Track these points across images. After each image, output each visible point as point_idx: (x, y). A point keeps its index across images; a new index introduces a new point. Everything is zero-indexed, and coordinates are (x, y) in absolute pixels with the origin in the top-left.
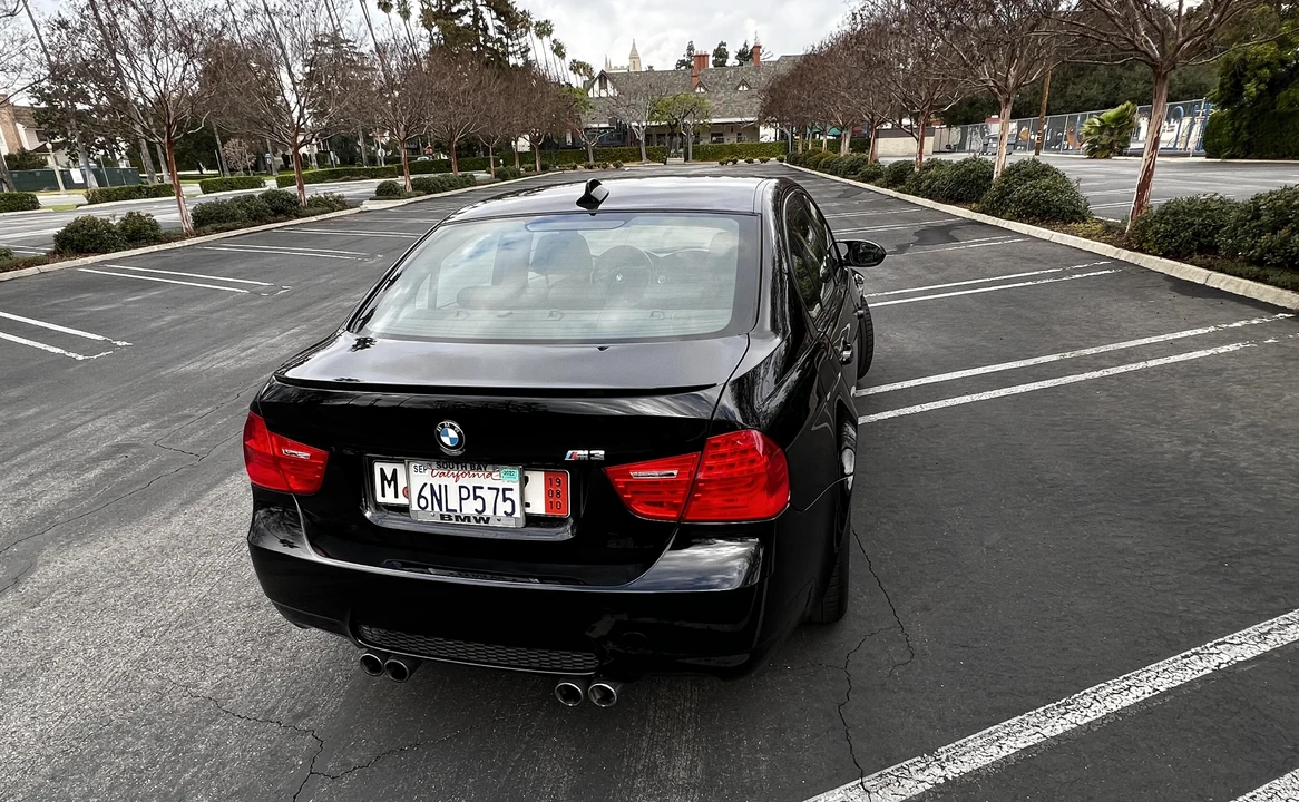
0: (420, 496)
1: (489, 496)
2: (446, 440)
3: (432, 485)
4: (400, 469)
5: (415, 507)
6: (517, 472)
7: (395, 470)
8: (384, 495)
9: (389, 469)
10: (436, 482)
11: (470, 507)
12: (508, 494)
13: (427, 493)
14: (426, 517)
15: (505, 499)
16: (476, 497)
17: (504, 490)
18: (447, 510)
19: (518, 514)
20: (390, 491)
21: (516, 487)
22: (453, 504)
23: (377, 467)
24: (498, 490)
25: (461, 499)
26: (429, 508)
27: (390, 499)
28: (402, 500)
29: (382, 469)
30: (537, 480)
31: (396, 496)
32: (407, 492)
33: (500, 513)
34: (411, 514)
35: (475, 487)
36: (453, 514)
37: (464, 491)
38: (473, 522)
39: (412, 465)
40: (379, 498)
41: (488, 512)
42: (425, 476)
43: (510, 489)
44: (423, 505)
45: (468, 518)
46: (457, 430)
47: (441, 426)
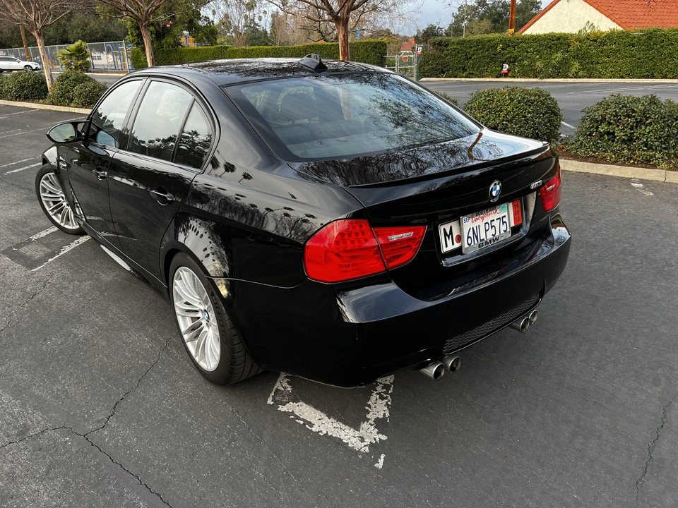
0: (468, 237)
1: (496, 223)
2: (494, 193)
3: (473, 228)
4: (454, 225)
5: (466, 245)
6: (506, 205)
7: (451, 227)
8: (447, 246)
9: (447, 227)
10: (475, 225)
11: (490, 234)
13: (471, 235)
14: (471, 248)
15: (503, 223)
16: (492, 227)
17: (503, 217)
18: (481, 240)
19: (509, 229)
20: (449, 242)
21: (506, 214)
22: (483, 237)
23: (441, 229)
24: (500, 218)
25: (486, 231)
26: (473, 244)
27: (451, 247)
28: (457, 245)
29: (444, 229)
30: (511, 207)
31: (453, 244)
32: (459, 238)
33: (502, 232)
34: (463, 251)
35: (491, 221)
36: (484, 242)
37: (487, 225)
38: (492, 243)
39: (463, 219)
40: (444, 250)
41: (498, 234)
42: (469, 224)
43: (505, 216)
44: (470, 243)
45: (490, 240)
46: (500, 184)
47: (495, 185)
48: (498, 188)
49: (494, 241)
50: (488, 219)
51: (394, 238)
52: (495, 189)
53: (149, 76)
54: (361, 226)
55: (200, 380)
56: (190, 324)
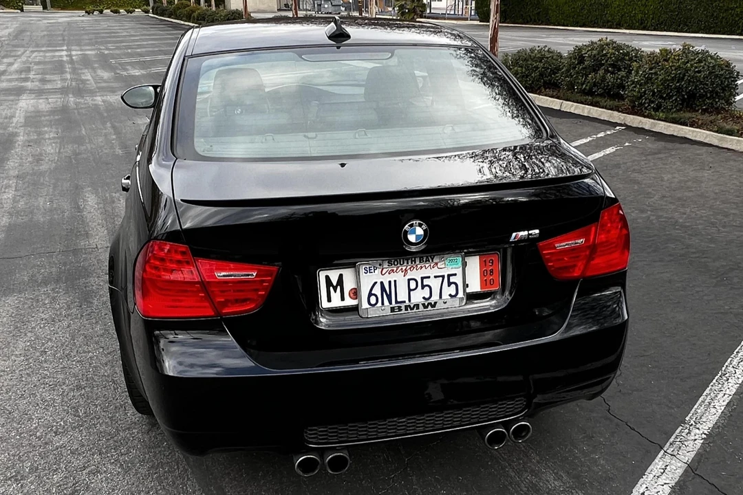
0: (370, 294)
1: (435, 284)
2: (412, 238)
3: (382, 283)
4: (348, 275)
5: (365, 305)
6: (460, 259)
7: (341, 276)
8: (329, 300)
9: (334, 275)
10: (386, 279)
11: (418, 296)
12: (452, 279)
13: (377, 290)
14: (377, 312)
15: (450, 284)
16: (423, 287)
17: (449, 276)
18: (397, 302)
19: (461, 294)
20: (336, 296)
21: (459, 271)
22: (403, 296)
23: (322, 276)
24: (443, 277)
25: (410, 290)
26: (379, 304)
27: (336, 302)
28: (349, 302)
29: (327, 278)
30: (474, 263)
31: (343, 299)
32: (355, 293)
33: (445, 296)
34: (361, 313)
35: (423, 278)
36: (403, 306)
37: (413, 282)
38: (422, 309)
39: (364, 267)
40: (325, 304)
41: (435, 298)
42: (374, 276)
43: (454, 275)
44: (373, 302)
45: (417, 306)
46: (425, 227)
47: (411, 226)
48: (420, 231)
49: (425, 307)
50: (417, 274)
51: (220, 275)
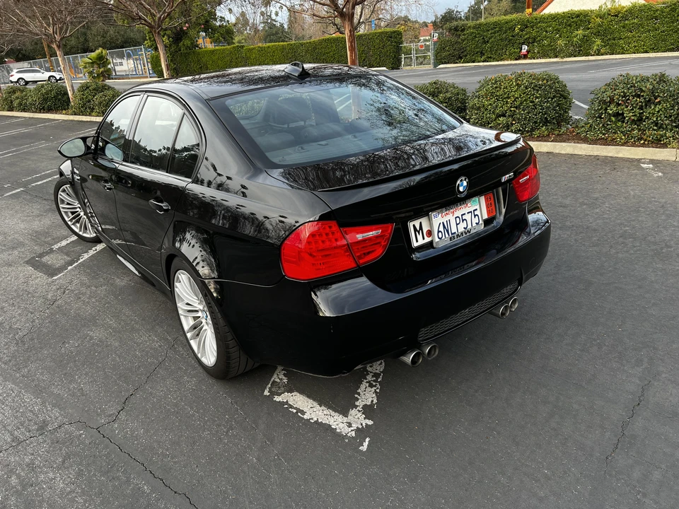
0: (439, 232)
1: (468, 217)
2: (461, 189)
3: (443, 223)
4: (424, 221)
5: (437, 240)
6: (477, 199)
7: (421, 223)
8: (417, 241)
9: (417, 223)
10: (445, 220)
11: (461, 228)
12: (476, 213)
13: (441, 229)
14: (441, 241)
15: (475, 216)
16: (463, 221)
17: (474, 211)
18: (452, 234)
19: (481, 222)
20: (420, 237)
21: (478, 207)
22: (454, 230)
23: (411, 225)
24: (471, 212)
25: (457, 224)
26: (444, 237)
27: (421, 242)
28: (427, 240)
29: (414, 225)
30: (483, 199)
31: (424, 239)
32: (430, 233)
33: (474, 225)
34: (434, 245)
35: (462, 215)
36: (455, 235)
37: (458, 219)
38: (464, 235)
39: (433, 214)
40: (415, 244)
41: (469, 226)
42: (438, 219)
43: (476, 210)
44: (440, 237)
45: (462, 233)
46: (467, 180)
47: (461, 181)
48: (465, 183)
49: (466, 234)
50: (458, 213)
51: (360, 237)
52: (462, 185)
53: (146, 91)
54: (330, 227)
55: (203, 374)
56: (192, 322)
